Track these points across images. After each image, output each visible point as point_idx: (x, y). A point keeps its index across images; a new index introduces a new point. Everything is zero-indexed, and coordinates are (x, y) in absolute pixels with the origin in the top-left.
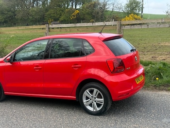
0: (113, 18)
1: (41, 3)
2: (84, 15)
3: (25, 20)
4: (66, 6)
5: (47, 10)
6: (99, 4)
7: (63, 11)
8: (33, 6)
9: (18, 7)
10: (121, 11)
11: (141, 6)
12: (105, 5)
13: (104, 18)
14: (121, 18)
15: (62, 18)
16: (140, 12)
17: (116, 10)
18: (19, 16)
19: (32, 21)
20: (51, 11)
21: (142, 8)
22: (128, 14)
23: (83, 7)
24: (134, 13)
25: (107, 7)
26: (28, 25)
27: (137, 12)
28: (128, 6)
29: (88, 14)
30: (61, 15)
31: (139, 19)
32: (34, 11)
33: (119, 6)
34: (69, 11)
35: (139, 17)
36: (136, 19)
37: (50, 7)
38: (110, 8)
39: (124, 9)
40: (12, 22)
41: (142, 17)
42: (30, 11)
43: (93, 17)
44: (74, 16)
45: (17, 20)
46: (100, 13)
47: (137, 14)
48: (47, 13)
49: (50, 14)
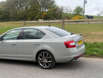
0: (67, 18)
1: (25, 8)
2: (50, 15)
3: (15, 18)
4: (39, 10)
5: (28, 12)
6: (58, 9)
7: (37, 13)
8: (20, 9)
9: (11, 10)
10: (71, 13)
11: (83, 11)
13: (61, 17)
14: (71, 17)
15: (36, 17)
16: (83, 14)
17: (68, 13)
18: (11, 15)
19: (19, 18)
20: (30, 13)
21: (84, 12)
22: (75, 15)
23: (49, 11)
24: (79, 15)
25: (63, 11)
26: (16, 21)
27: (81, 14)
28: (75, 11)
29: (52, 15)
30: (36, 15)
31: (82, 19)
32: (20, 12)
33: (70, 10)
34: (41, 13)
35: (82, 17)
36: (80, 18)
37: (30, 11)
38: (65, 11)
39: (73, 12)
40: (7, 19)
41: (84, 17)
42: (18, 12)
43: (55, 17)
44: (43, 16)
45: (10, 17)
46: (59, 15)
47: (81, 15)
48: (28, 14)
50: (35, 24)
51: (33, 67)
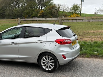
0: (64, 16)
1: (21, 6)
2: (46, 13)
3: (11, 16)
4: (36, 8)
5: (24, 10)
6: (55, 7)
7: (33, 11)
8: (16, 7)
10: (68, 11)
11: (80, 9)
12: (59, 8)
13: (58, 15)
14: (68, 16)
15: (33, 15)
16: (80, 13)
17: (65, 11)
18: (7, 13)
19: (15, 16)
20: (27, 11)
22: (72, 13)
23: (46, 9)
24: (76, 13)
25: (60, 9)
26: (12, 18)
27: (78, 12)
28: (73, 9)
29: (49, 13)
30: (32, 13)
31: (79, 17)
32: (16, 10)
33: (67, 8)
34: (38, 11)
36: (77, 17)
37: (26, 8)
38: (62, 9)
39: (70, 11)
40: (3, 17)
41: (81, 15)
42: (14, 10)
43: (52, 15)
44: (40, 14)
45: (6, 15)
46: (56, 13)
47: (78, 14)
48: (24, 12)
49: (26, 13)
50: (32, 22)
51: (28, 69)
